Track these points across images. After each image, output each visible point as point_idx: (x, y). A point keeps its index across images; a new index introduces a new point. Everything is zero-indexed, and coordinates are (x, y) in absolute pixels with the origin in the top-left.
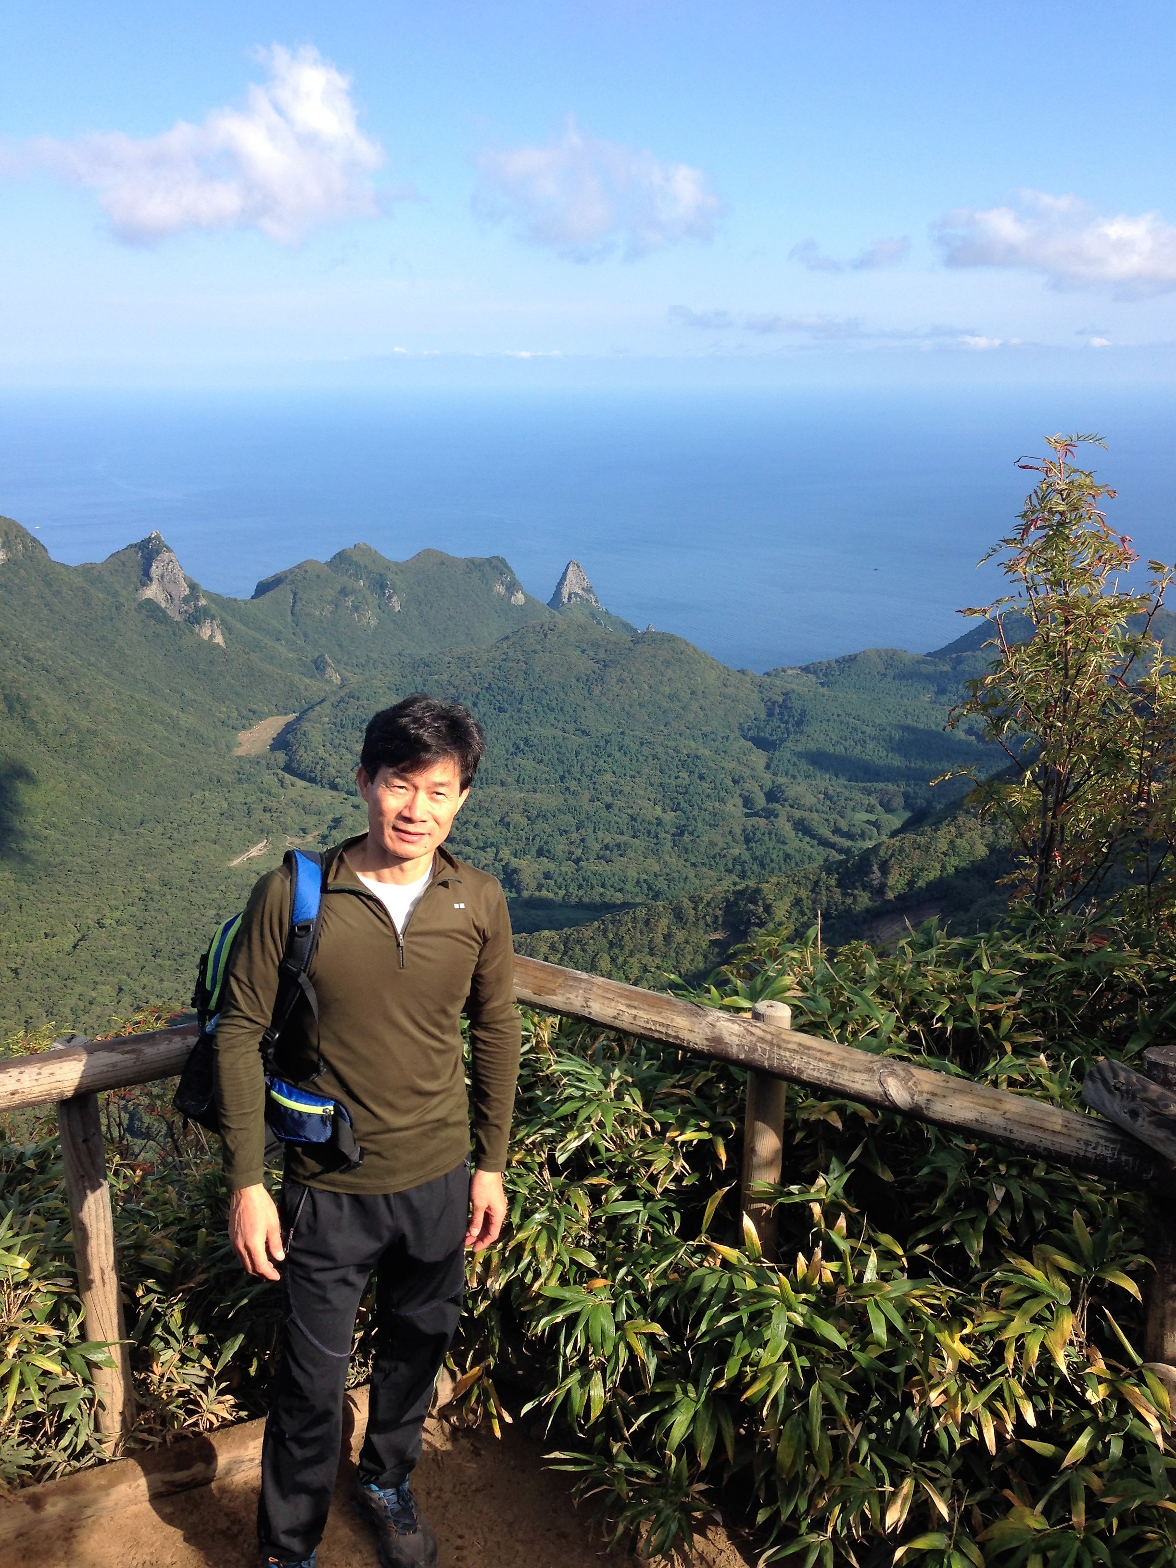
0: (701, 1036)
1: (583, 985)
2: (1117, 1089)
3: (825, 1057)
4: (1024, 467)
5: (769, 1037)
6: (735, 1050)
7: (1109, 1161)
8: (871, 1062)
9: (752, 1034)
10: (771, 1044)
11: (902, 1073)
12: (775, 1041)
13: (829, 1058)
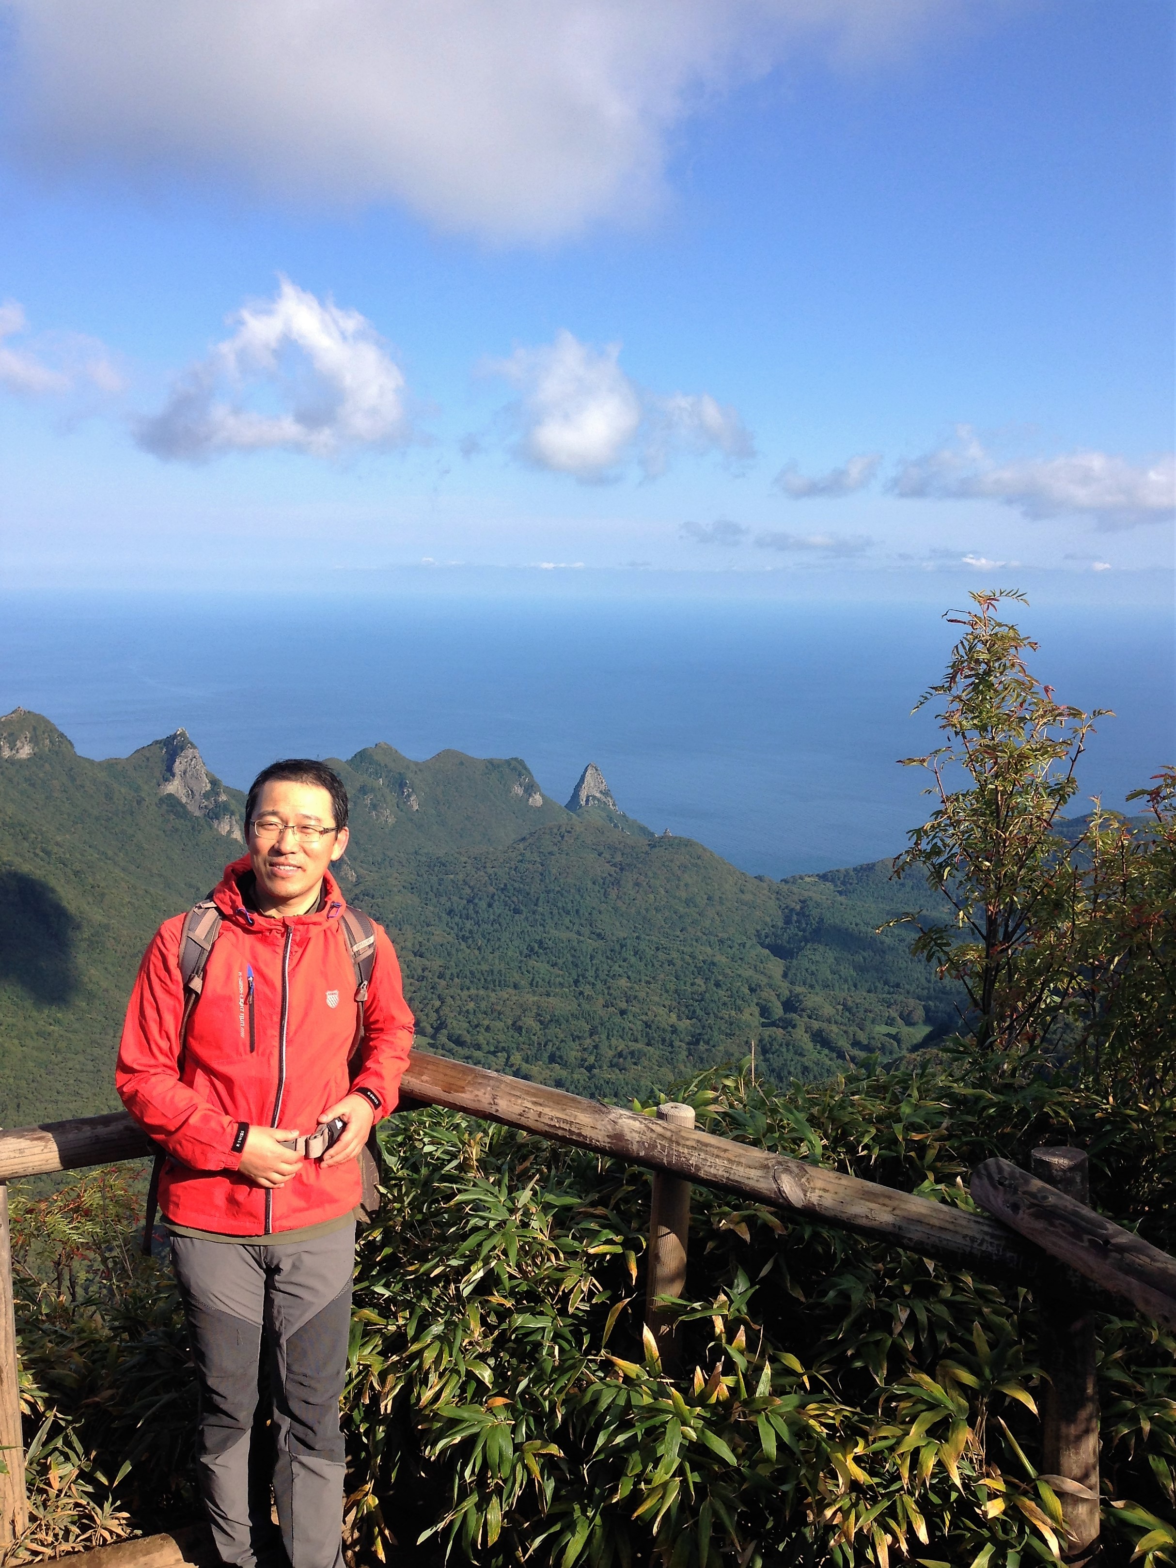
0: (603, 1133)
1: (492, 1082)
2: (1001, 1184)
3: (722, 1154)
4: (952, 621)
5: (668, 1134)
6: (635, 1147)
7: (994, 1258)
8: (767, 1159)
9: (652, 1130)
10: (670, 1140)
11: (796, 1170)
12: (674, 1138)
13: (726, 1155)
